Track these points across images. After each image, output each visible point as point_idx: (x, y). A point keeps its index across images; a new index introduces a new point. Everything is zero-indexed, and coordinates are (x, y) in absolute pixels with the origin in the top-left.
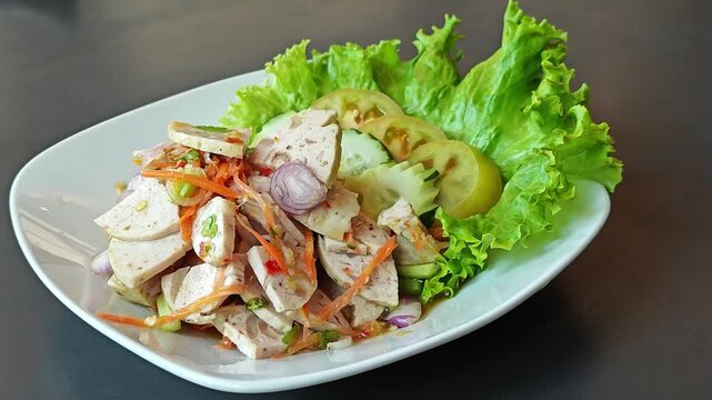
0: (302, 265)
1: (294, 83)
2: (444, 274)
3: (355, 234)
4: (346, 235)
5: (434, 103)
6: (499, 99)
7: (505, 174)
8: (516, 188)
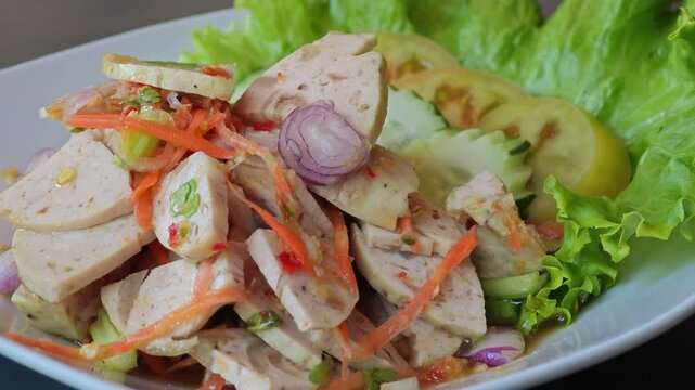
0: (332, 265)
1: (281, 25)
2: (557, 284)
3: (413, 223)
4: (400, 221)
5: (508, 52)
6: (617, 38)
7: (632, 149)
8: (662, 155)
